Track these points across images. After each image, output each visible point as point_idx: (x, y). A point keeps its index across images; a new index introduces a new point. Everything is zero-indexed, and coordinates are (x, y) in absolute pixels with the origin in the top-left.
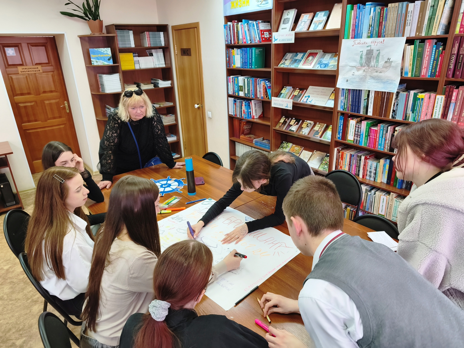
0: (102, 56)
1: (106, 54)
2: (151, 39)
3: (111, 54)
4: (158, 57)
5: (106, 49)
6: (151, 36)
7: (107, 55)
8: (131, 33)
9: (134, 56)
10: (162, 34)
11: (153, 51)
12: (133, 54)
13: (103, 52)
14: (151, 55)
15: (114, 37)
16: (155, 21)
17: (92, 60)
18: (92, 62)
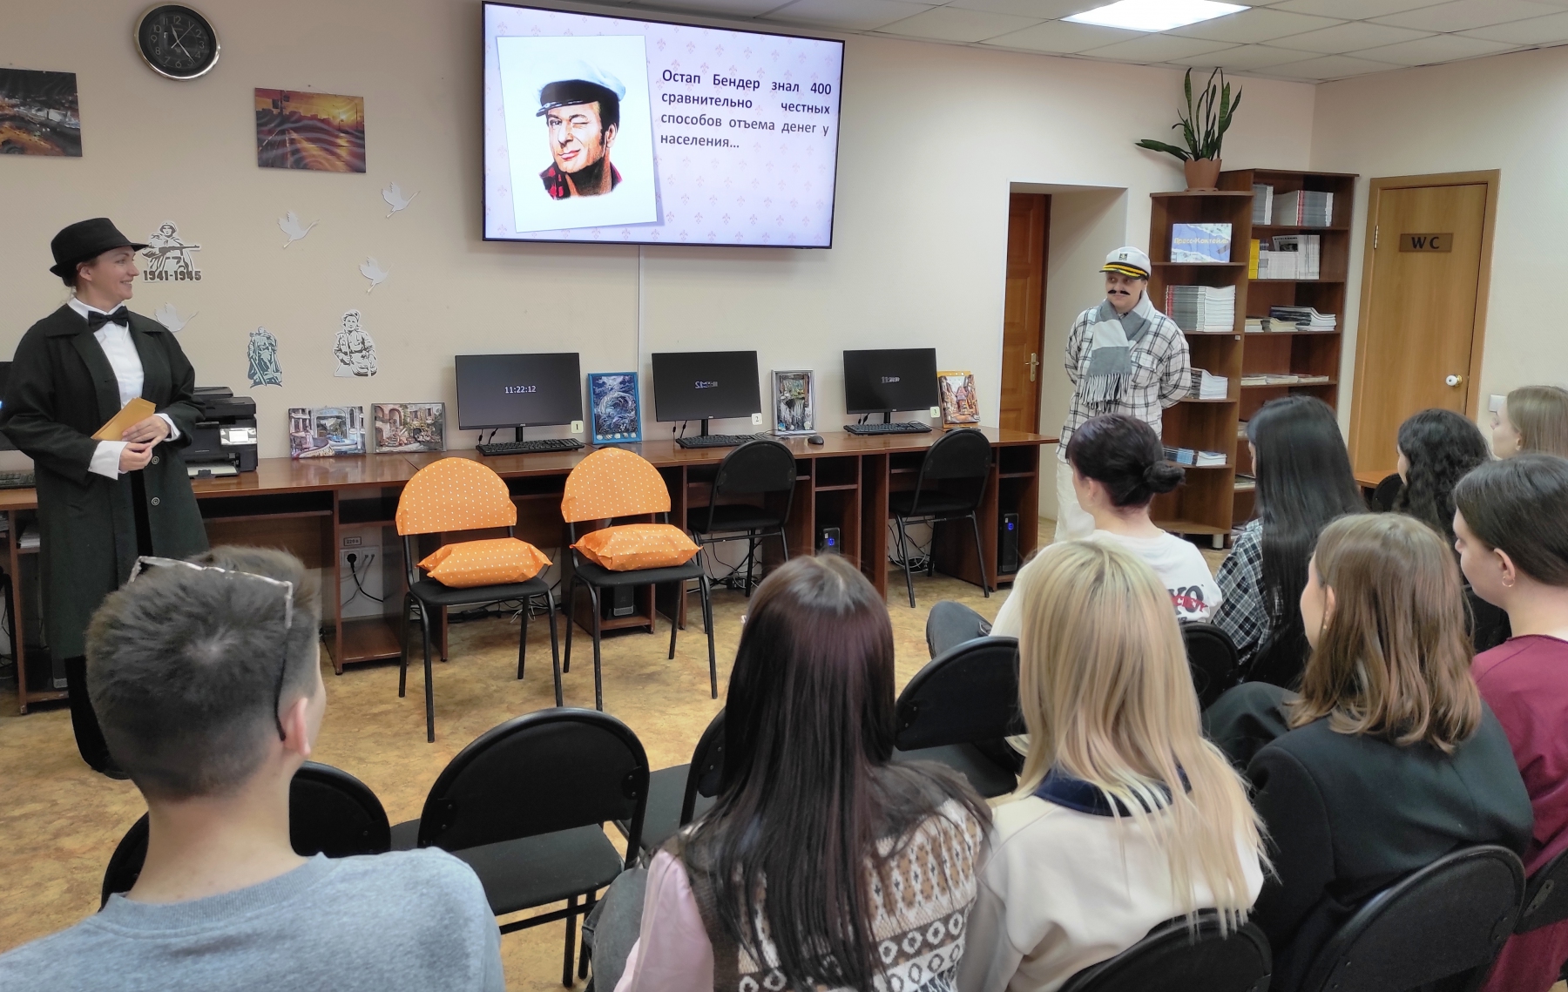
0: (1205, 241)
1: (1216, 238)
2: (1306, 208)
3: (1230, 239)
4: (1307, 255)
5: (1218, 225)
6: (1307, 201)
7: (1218, 241)
8: (1270, 189)
9: (1261, 249)
10: (1330, 197)
11: (1300, 239)
12: (1261, 243)
13: (1208, 232)
14: (1295, 247)
15: (1249, 199)
16: (1303, 163)
17: (1173, 250)
18: (1173, 257)
